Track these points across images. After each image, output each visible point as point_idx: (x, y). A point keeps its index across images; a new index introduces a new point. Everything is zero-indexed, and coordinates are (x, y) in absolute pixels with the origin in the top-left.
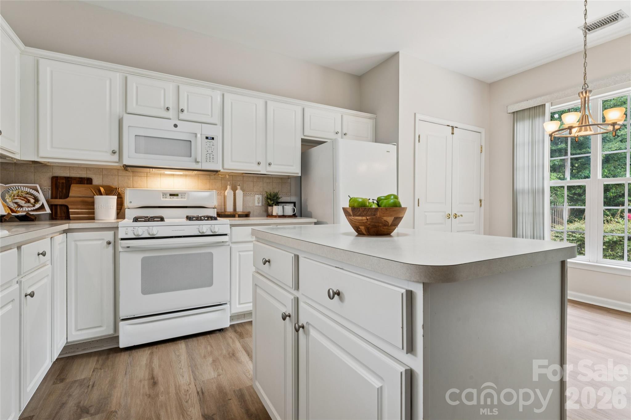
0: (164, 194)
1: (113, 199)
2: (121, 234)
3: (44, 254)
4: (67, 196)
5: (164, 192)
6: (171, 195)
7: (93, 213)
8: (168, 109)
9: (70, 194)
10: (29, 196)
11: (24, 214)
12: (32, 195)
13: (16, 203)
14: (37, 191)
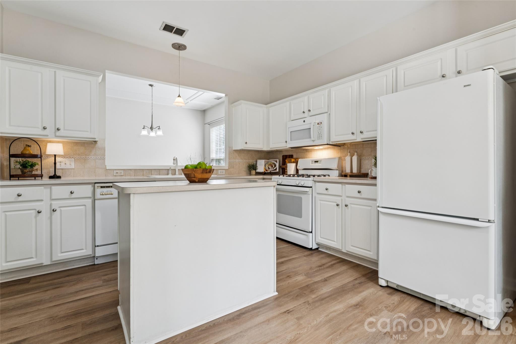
1: (293, 165)
5: (312, 160)
6: (315, 162)
8: (304, 112)
10: (273, 164)
11: (269, 172)
12: (274, 164)
13: (269, 167)
14: (277, 162)
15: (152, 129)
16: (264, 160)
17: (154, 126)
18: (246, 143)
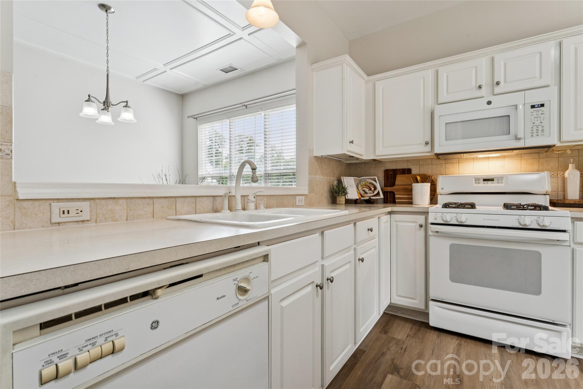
0: (477, 180)
1: (427, 186)
2: (431, 220)
3: (371, 230)
4: (393, 184)
5: (476, 177)
6: (485, 180)
7: (411, 199)
8: (480, 87)
9: (396, 183)
10: (370, 185)
11: (368, 198)
12: (373, 184)
13: (364, 191)
14: (376, 182)
15: (108, 107)
16: (352, 178)
17: (113, 99)
18: (352, 142)
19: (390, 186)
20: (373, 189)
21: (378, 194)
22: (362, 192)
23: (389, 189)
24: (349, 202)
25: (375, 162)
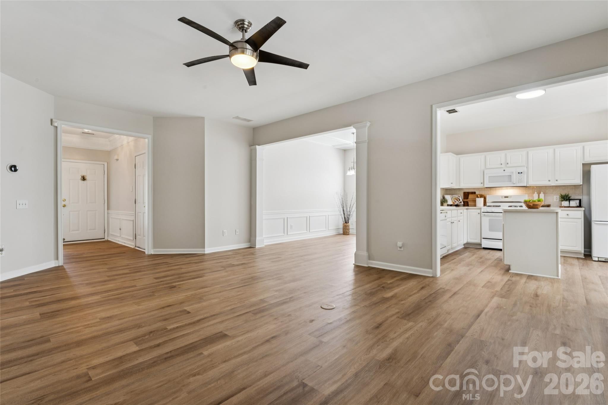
0: (502, 197)
1: (482, 199)
2: (482, 211)
3: (462, 213)
4: (468, 198)
6: (505, 197)
7: (476, 204)
8: (501, 164)
9: (469, 198)
10: (457, 198)
11: (456, 204)
14: (460, 197)
16: (449, 195)
18: (452, 183)
19: (466, 199)
20: (458, 200)
21: (461, 202)
22: (454, 202)
23: (466, 200)
24: (448, 205)
25: (460, 189)
